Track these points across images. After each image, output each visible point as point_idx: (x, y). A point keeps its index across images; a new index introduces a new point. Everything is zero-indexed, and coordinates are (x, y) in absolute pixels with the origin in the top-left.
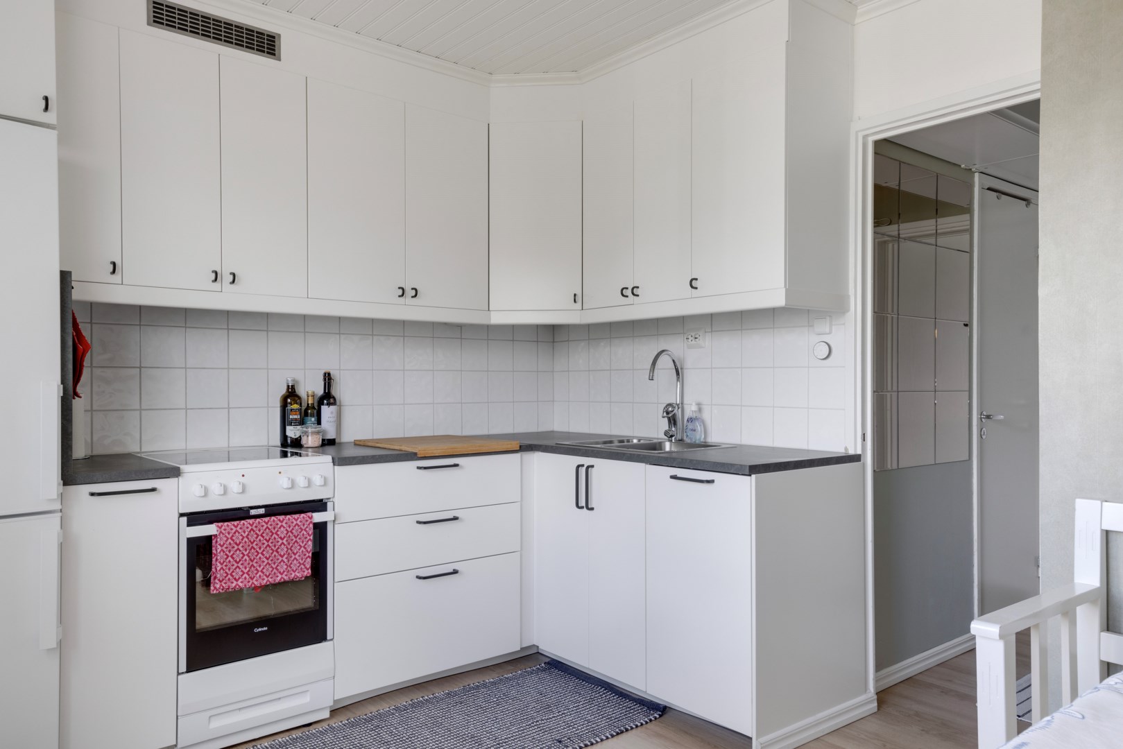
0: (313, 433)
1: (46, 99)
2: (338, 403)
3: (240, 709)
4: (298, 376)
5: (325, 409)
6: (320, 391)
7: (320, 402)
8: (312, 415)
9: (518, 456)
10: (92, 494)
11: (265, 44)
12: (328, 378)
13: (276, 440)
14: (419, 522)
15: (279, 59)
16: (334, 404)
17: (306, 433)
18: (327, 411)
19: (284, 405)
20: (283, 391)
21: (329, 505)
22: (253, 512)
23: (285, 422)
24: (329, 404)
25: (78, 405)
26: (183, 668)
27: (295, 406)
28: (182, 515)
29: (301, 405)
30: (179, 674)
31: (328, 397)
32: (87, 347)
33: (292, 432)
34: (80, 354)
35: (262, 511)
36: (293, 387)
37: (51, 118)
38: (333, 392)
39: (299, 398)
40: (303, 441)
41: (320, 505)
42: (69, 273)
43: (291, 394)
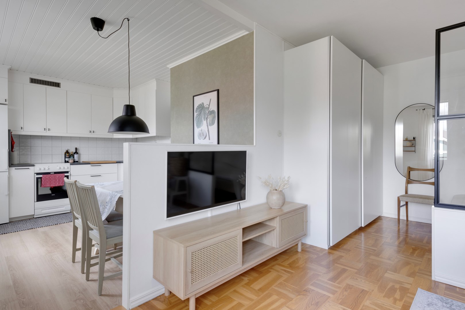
0: (71, 160)
1: (6, 100)
2: (79, 154)
3: (49, 209)
4: (68, 148)
5: (75, 155)
6: (74, 151)
7: (74, 154)
8: (72, 156)
9: (117, 164)
10: (15, 169)
11: (57, 85)
12: (76, 149)
13: (64, 161)
14: (91, 176)
15: (60, 87)
16: (78, 154)
17: (70, 160)
18: (76, 156)
19: (65, 154)
20: (65, 151)
21: (69, 172)
22: (51, 173)
23: (65, 157)
24: (76, 154)
25: (16, 153)
26: (36, 200)
27: (68, 154)
28: (36, 173)
29: (69, 154)
30: (35, 202)
31: (76, 153)
32: (14, 143)
33: (67, 159)
34: (13, 144)
35: (53, 173)
36: (67, 150)
37: (7, 103)
38: (77, 152)
39: (69, 153)
40: (69, 161)
41: (67, 172)
42: (10, 130)
43: (67, 152)
